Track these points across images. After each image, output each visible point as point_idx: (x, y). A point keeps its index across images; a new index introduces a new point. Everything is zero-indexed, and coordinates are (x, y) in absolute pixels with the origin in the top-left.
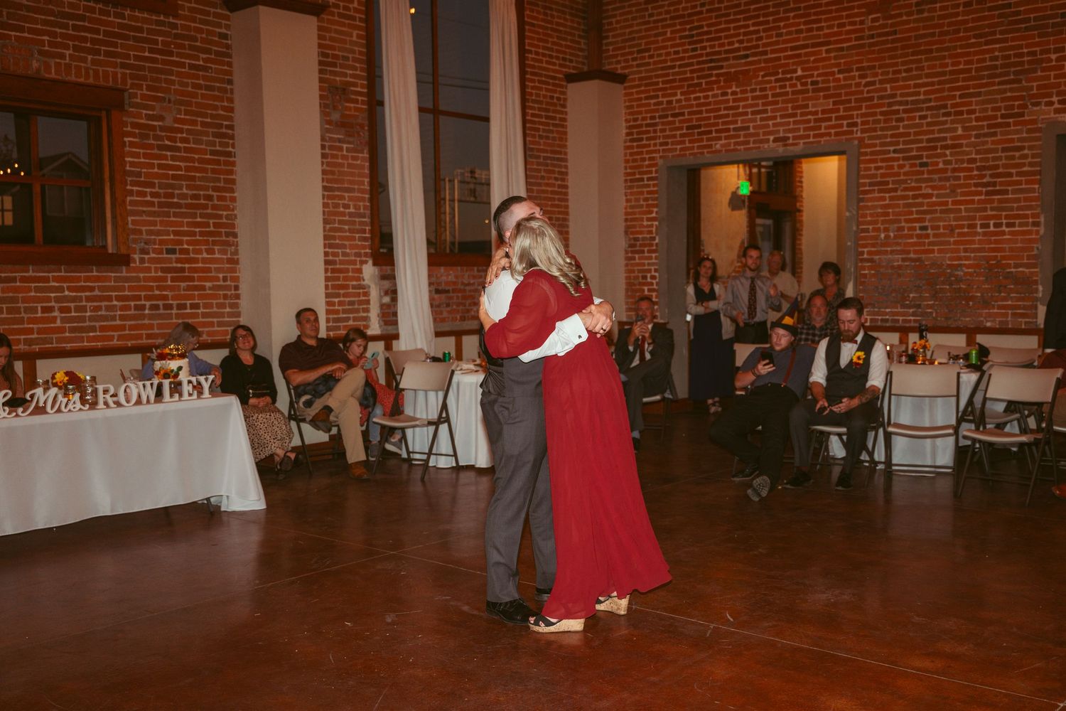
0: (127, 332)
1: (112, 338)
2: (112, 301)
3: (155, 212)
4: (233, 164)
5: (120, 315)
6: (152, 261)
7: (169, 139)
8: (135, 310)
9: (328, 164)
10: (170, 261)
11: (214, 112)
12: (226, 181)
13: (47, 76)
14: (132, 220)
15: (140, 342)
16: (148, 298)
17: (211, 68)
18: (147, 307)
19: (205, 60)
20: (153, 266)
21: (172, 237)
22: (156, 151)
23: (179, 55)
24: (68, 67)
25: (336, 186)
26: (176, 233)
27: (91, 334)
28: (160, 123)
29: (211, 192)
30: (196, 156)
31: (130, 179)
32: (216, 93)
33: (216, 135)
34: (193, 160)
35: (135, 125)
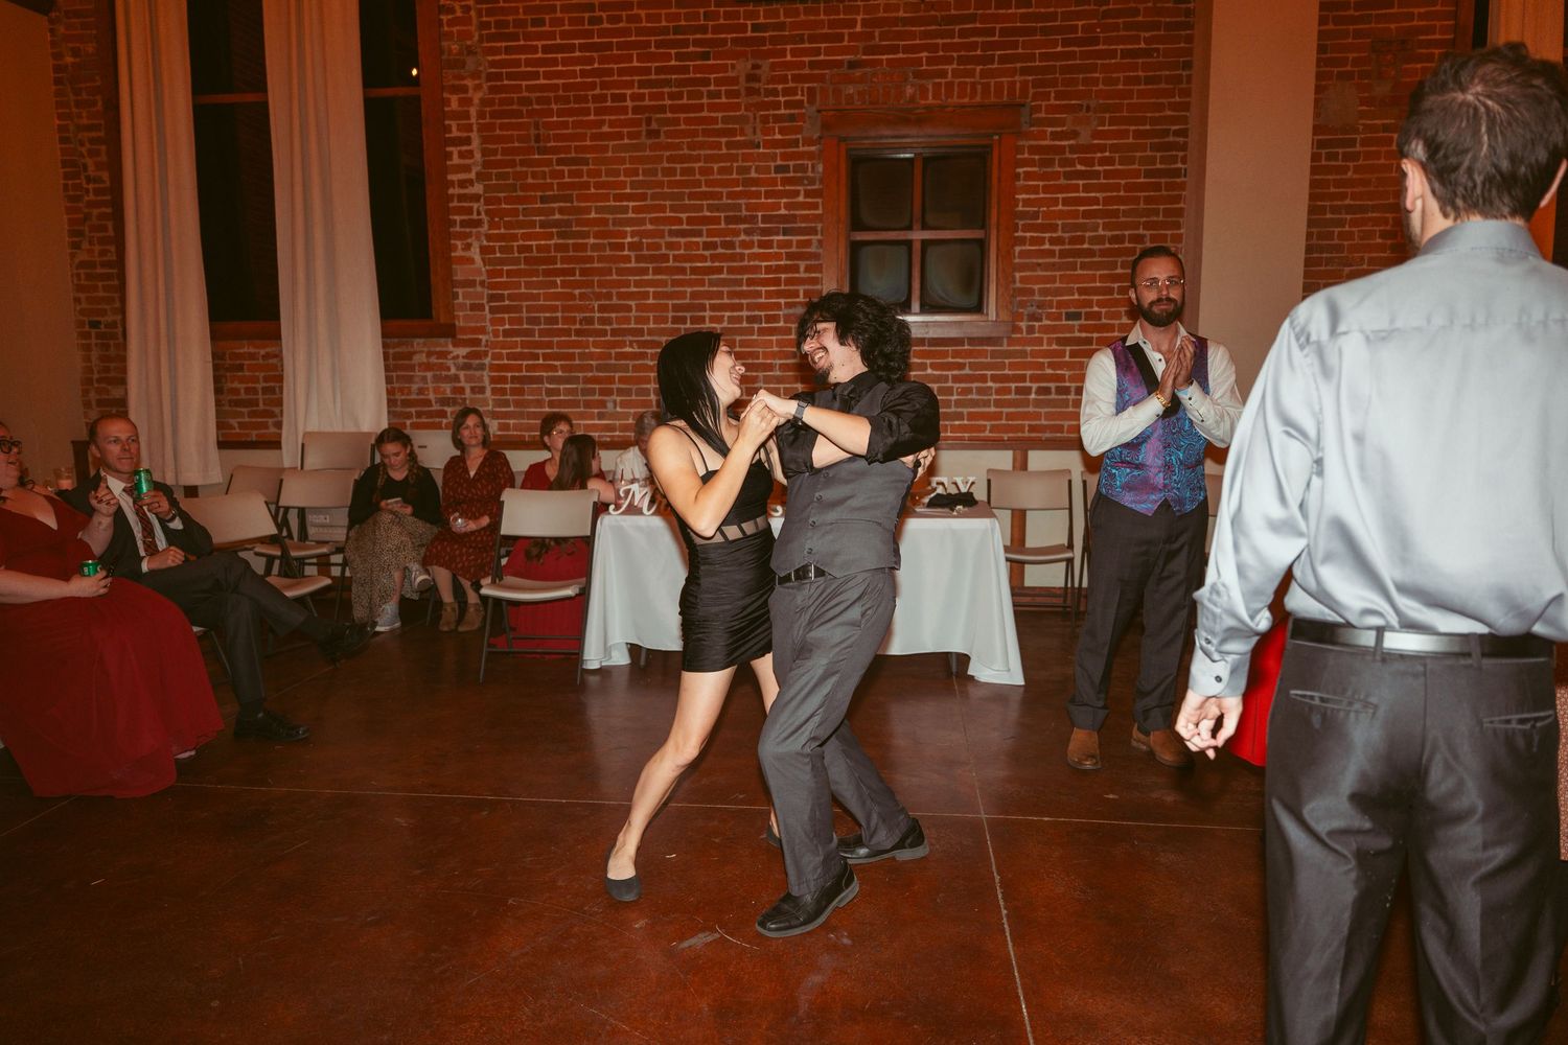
0: (1004, 422)
1: (982, 429)
2: (986, 382)
3: (1054, 264)
4: (1182, 186)
5: (995, 400)
6: (1046, 329)
7: (1082, 161)
8: (1016, 394)
9: (1357, 170)
10: (1071, 329)
11: (1157, 115)
12: (1167, 212)
13: (923, 102)
14: (1021, 277)
15: (1020, 435)
16: (1034, 379)
17: (1157, 50)
18: (1034, 390)
19: (1147, 41)
20: (1045, 336)
21: (1076, 297)
22: (1062, 181)
23: (1108, 41)
24: (949, 85)
25: (1370, 203)
26: (1082, 291)
27: (957, 423)
28: (1072, 142)
29: (1141, 231)
30: (1123, 182)
31: (1021, 223)
32: (1163, 86)
33: (1156, 148)
34: (1117, 187)
35: (1033, 150)
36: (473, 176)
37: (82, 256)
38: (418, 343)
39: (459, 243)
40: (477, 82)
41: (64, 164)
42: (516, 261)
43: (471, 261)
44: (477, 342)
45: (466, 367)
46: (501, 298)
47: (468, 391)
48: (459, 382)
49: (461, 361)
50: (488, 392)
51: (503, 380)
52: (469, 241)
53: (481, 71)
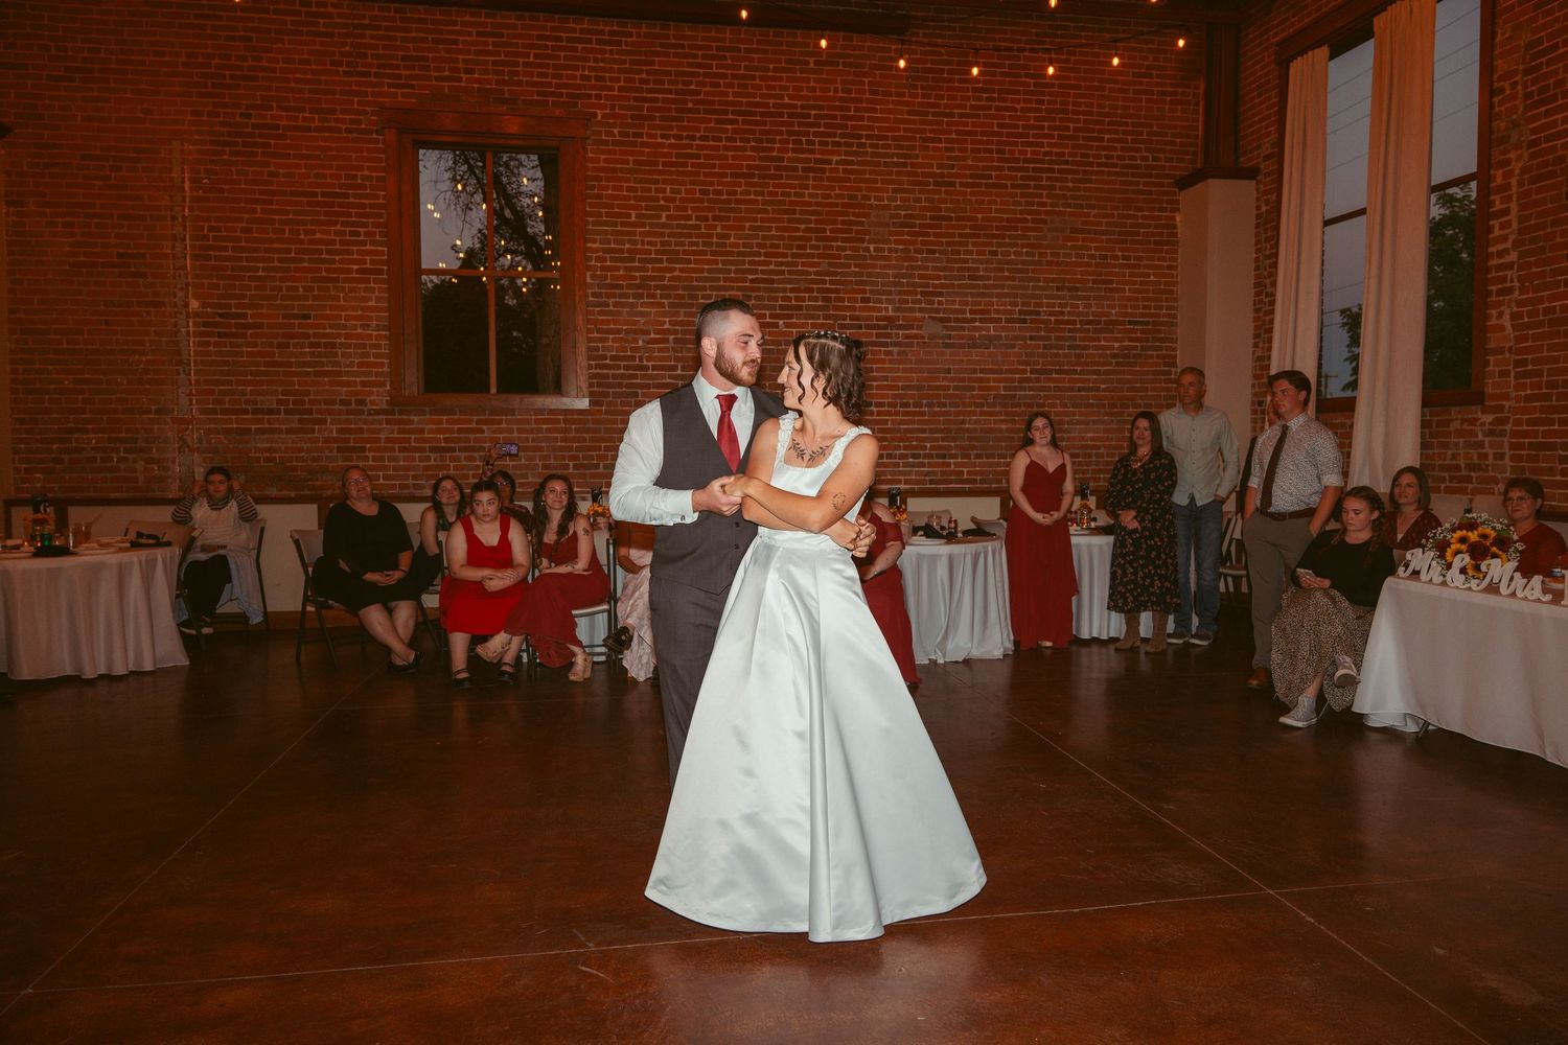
36: (1509, 245)
37: (1259, 353)
38: (1455, 412)
39: (1494, 312)
40: (1519, 152)
41: (1257, 285)
42: (1541, 325)
43: (1502, 328)
44: (1500, 409)
45: (1491, 433)
46: (1523, 363)
47: (1491, 457)
48: (1484, 448)
49: (1487, 427)
50: (1507, 457)
51: (1521, 446)
52: (1502, 308)
53: (1523, 141)
